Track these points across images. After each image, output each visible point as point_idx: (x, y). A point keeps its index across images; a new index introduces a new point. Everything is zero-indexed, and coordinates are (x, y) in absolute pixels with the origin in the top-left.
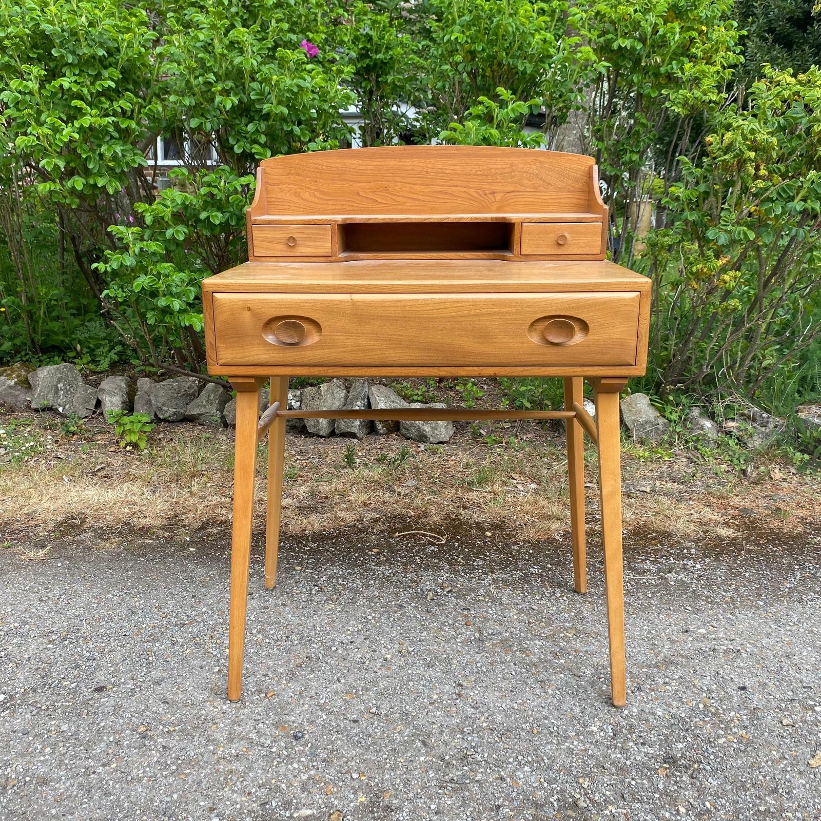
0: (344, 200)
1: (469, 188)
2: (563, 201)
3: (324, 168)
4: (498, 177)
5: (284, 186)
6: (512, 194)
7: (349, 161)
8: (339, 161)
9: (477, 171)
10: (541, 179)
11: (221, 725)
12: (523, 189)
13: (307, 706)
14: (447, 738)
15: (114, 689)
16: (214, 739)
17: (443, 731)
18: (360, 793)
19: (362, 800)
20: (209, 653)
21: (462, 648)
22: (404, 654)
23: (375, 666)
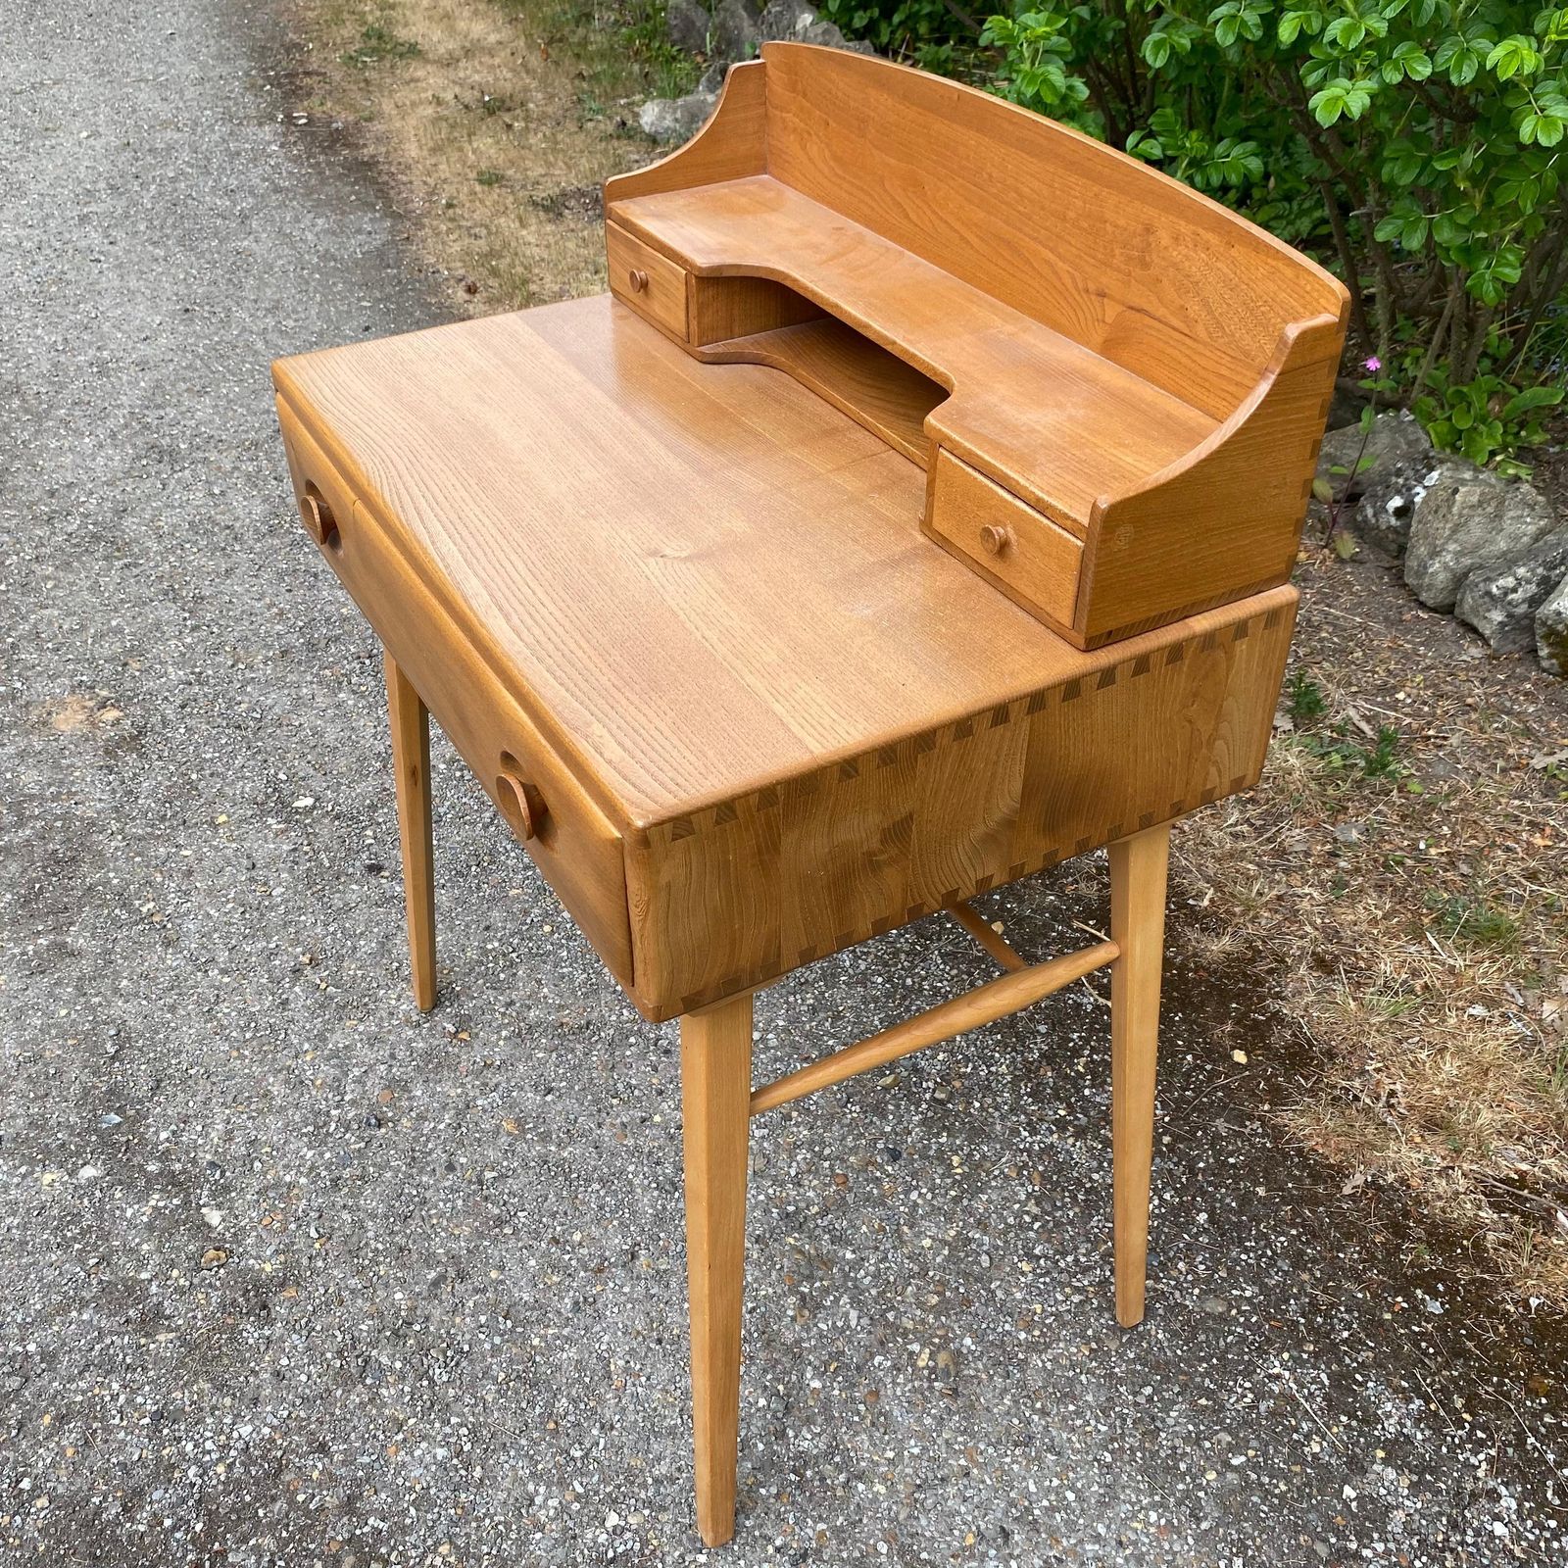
1: (1060, 257)
4: (1118, 253)
5: (788, 116)
6: (1138, 317)
7: (875, 93)
10: (1205, 303)
11: (361, 1028)
12: (1161, 312)
13: (459, 1091)
14: (471, 1304)
15: (384, 881)
16: (326, 1039)
17: (484, 1291)
18: (282, 1258)
19: (268, 1268)
20: (526, 913)
21: (754, 1207)
22: (676, 1135)
23: (618, 1116)
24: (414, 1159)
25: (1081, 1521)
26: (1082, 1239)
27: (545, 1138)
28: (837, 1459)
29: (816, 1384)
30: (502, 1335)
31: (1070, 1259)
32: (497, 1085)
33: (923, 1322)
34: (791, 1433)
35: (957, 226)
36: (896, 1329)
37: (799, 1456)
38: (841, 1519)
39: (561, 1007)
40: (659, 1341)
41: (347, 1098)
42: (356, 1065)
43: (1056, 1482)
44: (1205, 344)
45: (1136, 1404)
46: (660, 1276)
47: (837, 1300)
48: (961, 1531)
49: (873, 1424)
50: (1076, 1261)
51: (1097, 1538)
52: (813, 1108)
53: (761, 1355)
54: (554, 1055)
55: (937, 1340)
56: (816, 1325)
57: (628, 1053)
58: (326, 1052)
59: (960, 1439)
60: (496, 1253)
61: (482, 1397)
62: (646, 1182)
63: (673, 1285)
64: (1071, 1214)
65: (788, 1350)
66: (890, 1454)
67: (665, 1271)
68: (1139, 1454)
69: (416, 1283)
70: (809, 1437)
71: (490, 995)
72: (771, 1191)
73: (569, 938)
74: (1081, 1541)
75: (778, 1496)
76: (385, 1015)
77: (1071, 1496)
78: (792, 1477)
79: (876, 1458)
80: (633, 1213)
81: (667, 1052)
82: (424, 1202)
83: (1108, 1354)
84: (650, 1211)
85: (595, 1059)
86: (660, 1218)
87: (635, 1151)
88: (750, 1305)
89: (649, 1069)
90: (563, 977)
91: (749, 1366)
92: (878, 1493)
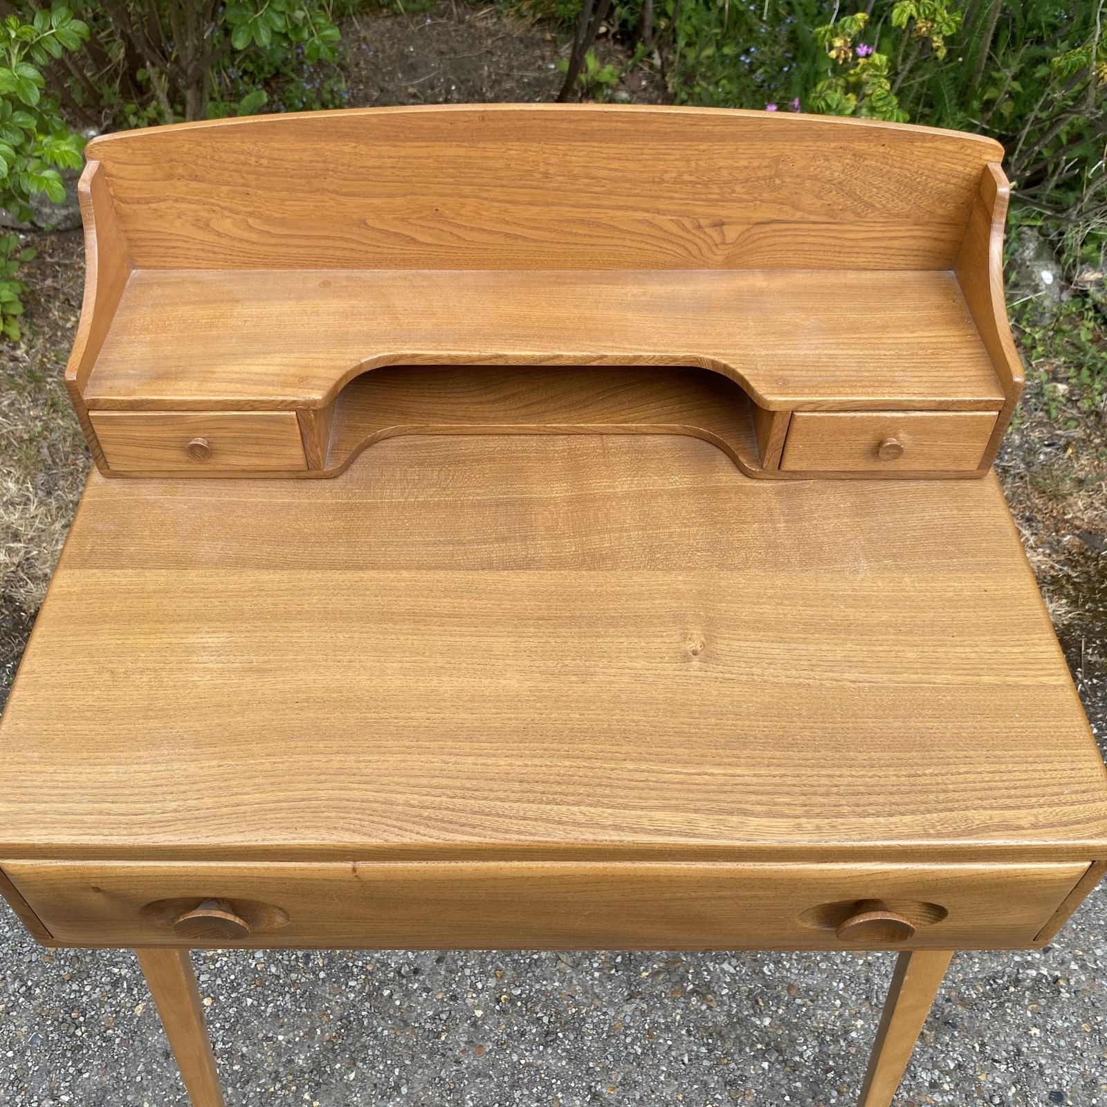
0: (328, 238)
1: (658, 212)
2: (896, 243)
3: (264, 162)
4: (738, 188)
5: (163, 205)
6: (768, 228)
7: (332, 146)
8: (303, 145)
9: (680, 175)
10: (851, 194)
12: (798, 215)
21: (602, 984)
22: (504, 1007)
23: (457, 1043)
28: (828, 1038)
29: (767, 1021)
34: (797, 1059)
35: (500, 227)
37: (815, 1062)
39: (310, 1033)
44: (852, 223)
46: (627, 1084)
47: (708, 970)
49: (812, 1001)
53: (728, 1045)
54: (360, 1064)
56: (722, 996)
57: (398, 1003)
62: (535, 1053)
63: (639, 1079)
65: (732, 1025)
66: (838, 1003)
67: (624, 1079)
70: (805, 1047)
72: (595, 965)
73: (234, 989)
75: (840, 1093)
78: (830, 1075)
79: (837, 1013)
80: (558, 1077)
81: (416, 971)
84: (564, 1063)
85: (386, 1032)
86: (575, 1058)
87: (501, 1046)
88: (684, 1032)
89: (424, 995)
90: (275, 1016)
91: (733, 1060)
92: (862, 1026)
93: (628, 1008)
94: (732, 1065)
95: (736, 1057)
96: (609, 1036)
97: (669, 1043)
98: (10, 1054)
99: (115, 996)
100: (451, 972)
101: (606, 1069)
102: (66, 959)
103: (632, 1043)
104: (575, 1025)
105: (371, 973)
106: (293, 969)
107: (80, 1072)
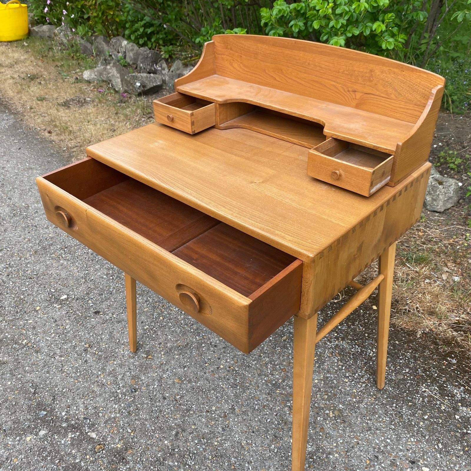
0: (257, 74)
1: (337, 83)
4: (360, 79)
5: (224, 56)
6: (368, 96)
8: (255, 44)
10: (394, 88)
11: (115, 363)
12: (378, 93)
13: (156, 374)
14: (190, 438)
15: (102, 316)
16: (105, 369)
17: (192, 433)
18: (122, 441)
19: (119, 446)
20: (153, 315)
21: (263, 385)
22: (230, 370)
23: (209, 369)
24: (151, 399)
25: (395, 447)
26: (357, 368)
27: (190, 381)
28: (321, 451)
30: (204, 445)
31: (357, 375)
32: (167, 369)
33: (326, 404)
35: (296, 79)
36: (320, 409)
37: (310, 453)
38: (330, 468)
39: (177, 341)
40: (253, 432)
41: (121, 385)
42: (119, 375)
43: (383, 438)
44: (394, 100)
45: (393, 410)
46: (244, 413)
48: (365, 460)
49: (326, 437)
50: (359, 375)
51: (401, 450)
52: (266, 351)
53: (285, 427)
54: (181, 356)
55: (332, 408)
57: (204, 349)
58: (107, 373)
59: (352, 434)
60: (191, 420)
61: (207, 466)
62: (227, 386)
63: (250, 414)
64: (351, 362)
66: (335, 445)
67: (245, 411)
68: (400, 423)
69: (170, 437)
70: (310, 447)
71: (153, 343)
72: (265, 379)
73: (170, 320)
74: (397, 453)
75: (309, 467)
76: (121, 357)
77: (389, 441)
78: (311, 460)
79: (331, 447)
80: (227, 396)
81: (215, 346)
82: (161, 411)
83: (379, 398)
84: (232, 395)
85: (194, 354)
86: (236, 396)
87: (220, 378)
88: (275, 414)
89: (212, 352)
90: (173, 331)
91: (283, 432)
92: (337, 457)
93: (264, 396)
94: (281, 433)
95: (284, 432)
96: (252, 398)
97: (268, 413)
98: (113, 300)
99: (144, 304)
100: (224, 352)
101: (242, 405)
102: (142, 290)
103: (256, 404)
104: (245, 389)
105: (204, 339)
106: (187, 325)
107: (122, 313)
